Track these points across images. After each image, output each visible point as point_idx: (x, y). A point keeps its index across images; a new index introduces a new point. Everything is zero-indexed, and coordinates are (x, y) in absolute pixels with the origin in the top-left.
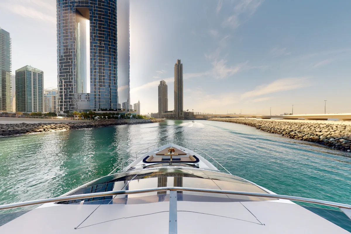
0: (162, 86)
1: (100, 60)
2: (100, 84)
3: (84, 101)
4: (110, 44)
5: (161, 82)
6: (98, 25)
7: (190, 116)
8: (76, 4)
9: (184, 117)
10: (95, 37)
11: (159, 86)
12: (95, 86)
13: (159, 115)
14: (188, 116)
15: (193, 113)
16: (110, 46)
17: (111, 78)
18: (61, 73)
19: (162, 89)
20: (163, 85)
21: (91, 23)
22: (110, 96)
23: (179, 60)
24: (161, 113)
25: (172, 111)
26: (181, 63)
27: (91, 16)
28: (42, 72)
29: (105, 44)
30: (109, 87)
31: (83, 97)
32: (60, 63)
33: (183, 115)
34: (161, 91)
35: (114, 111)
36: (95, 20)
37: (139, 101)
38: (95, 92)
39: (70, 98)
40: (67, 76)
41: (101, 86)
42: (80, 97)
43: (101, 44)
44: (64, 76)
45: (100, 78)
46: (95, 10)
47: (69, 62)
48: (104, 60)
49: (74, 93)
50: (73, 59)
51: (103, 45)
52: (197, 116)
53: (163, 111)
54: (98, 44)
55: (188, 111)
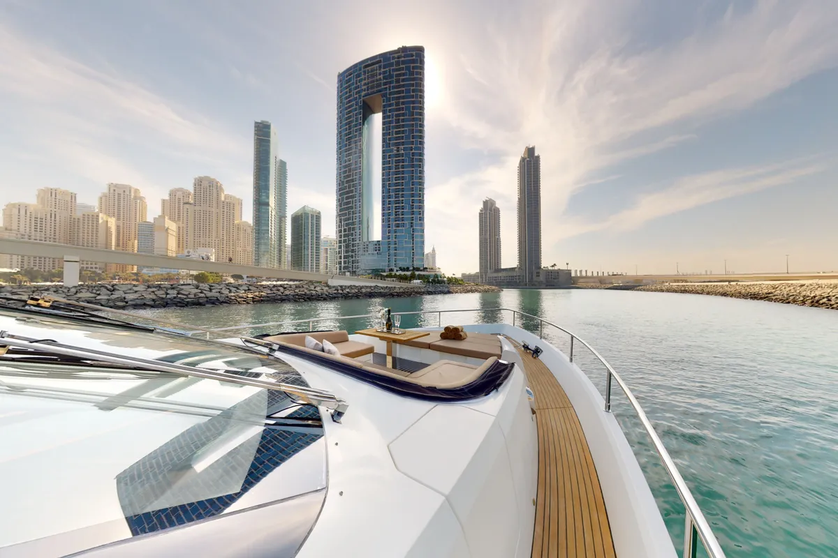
0: (488, 211)
1: (397, 179)
2: (397, 222)
3: (373, 254)
4: (413, 146)
5: (485, 203)
6: (395, 118)
7: (562, 280)
8: (363, 93)
9: (544, 282)
10: (390, 139)
11: (480, 214)
12: (389, 227)
13: (482, 277)
14: (556, 281)
15: (569, 272)
16: (413, 151)
17: (415, 210)
18: (341, 210)
19: (489, 218)
20: (491, 210)
21: (384, 118)
22: (413, 244)
23: (530, 147)
24: (486, 273)
25: (513, 269)
26: (536, 154)
27: (384, 106)
28: (319, 213)
29: (404, 149)
30: (412, 226)
31: (371, 247)
32: (341, 195)
33: (542, 278)
34: (486, 222)
35: (421, 271)
36: (390, 111)
37: (434, 248)
38: (389, 238)
39: (353, 251)
40: (349, 214)
41: (398, 227)
42: (366, 248)
43: (398, 151)
44: (345, 214)
45: (396, 212)
46: (390, 94)
47: (352, 191)
48: (403, 178)
49: (358, 242)
50: (358, 185)
51: (402, 152)
52: (581, 280)
53: (490, 269)
54: (395, 152)
55: (556, 268)
